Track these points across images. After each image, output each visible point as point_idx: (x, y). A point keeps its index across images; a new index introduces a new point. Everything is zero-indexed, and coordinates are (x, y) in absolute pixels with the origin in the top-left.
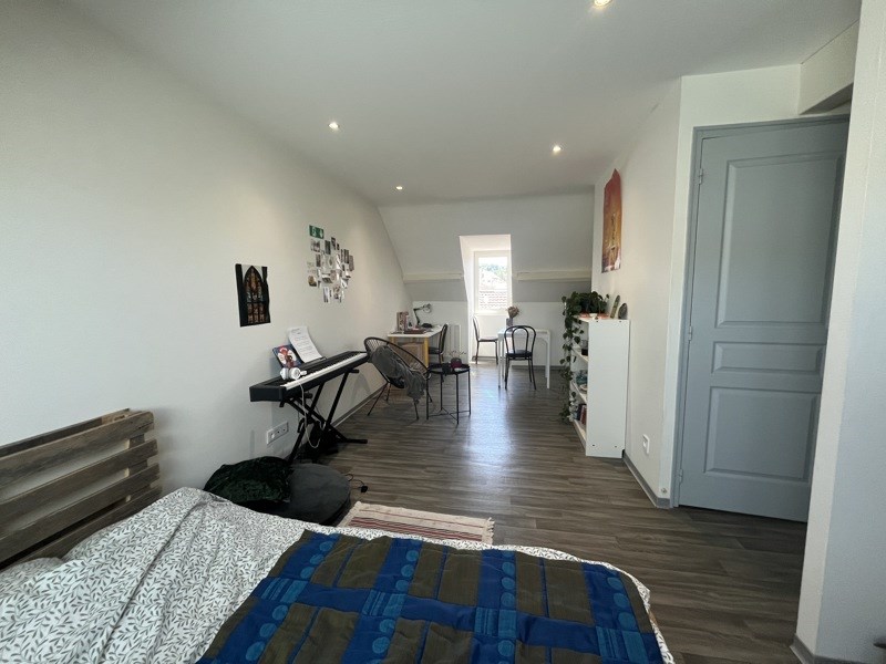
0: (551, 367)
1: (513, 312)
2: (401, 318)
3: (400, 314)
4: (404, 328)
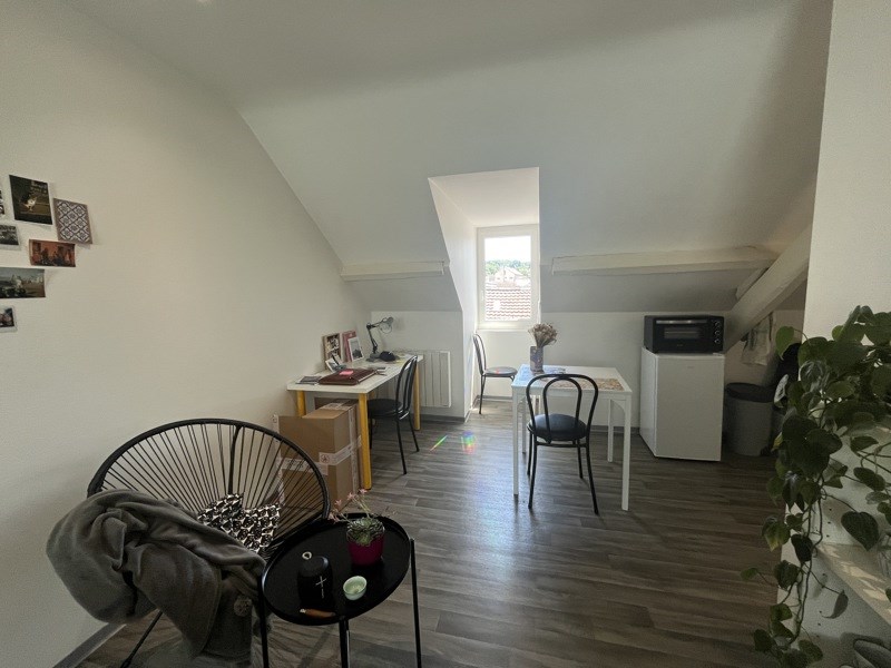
1: (544, 336)
2: (333, 345)
3: (330, 338)
4: (341, 363)
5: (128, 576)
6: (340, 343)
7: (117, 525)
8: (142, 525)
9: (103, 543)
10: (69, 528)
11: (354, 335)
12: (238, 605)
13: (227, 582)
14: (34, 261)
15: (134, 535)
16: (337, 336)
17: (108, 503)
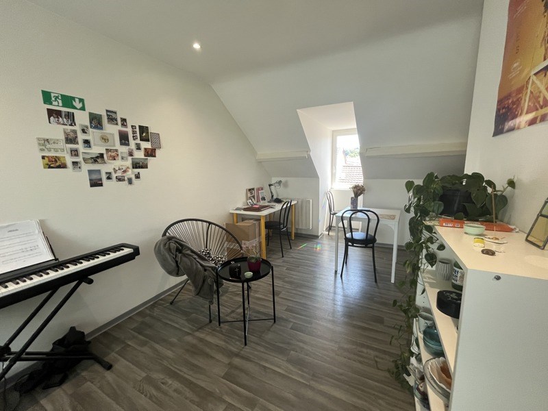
0: (399, 246)
1: (358, 191)
2: (251, 193)
3: (250, 190)
4: (255, 202)
5: (177, 262)
6: (255, 193)
7: (173, 245)
8: (180, 248)
9: (169, 250)
10: (160, 245)
11: (262, 189)
12: (209, 281)
13: (206, 273)
14: (145, 156)
15: (178, 250)
16: (253, 189)
17: (170, 238)
